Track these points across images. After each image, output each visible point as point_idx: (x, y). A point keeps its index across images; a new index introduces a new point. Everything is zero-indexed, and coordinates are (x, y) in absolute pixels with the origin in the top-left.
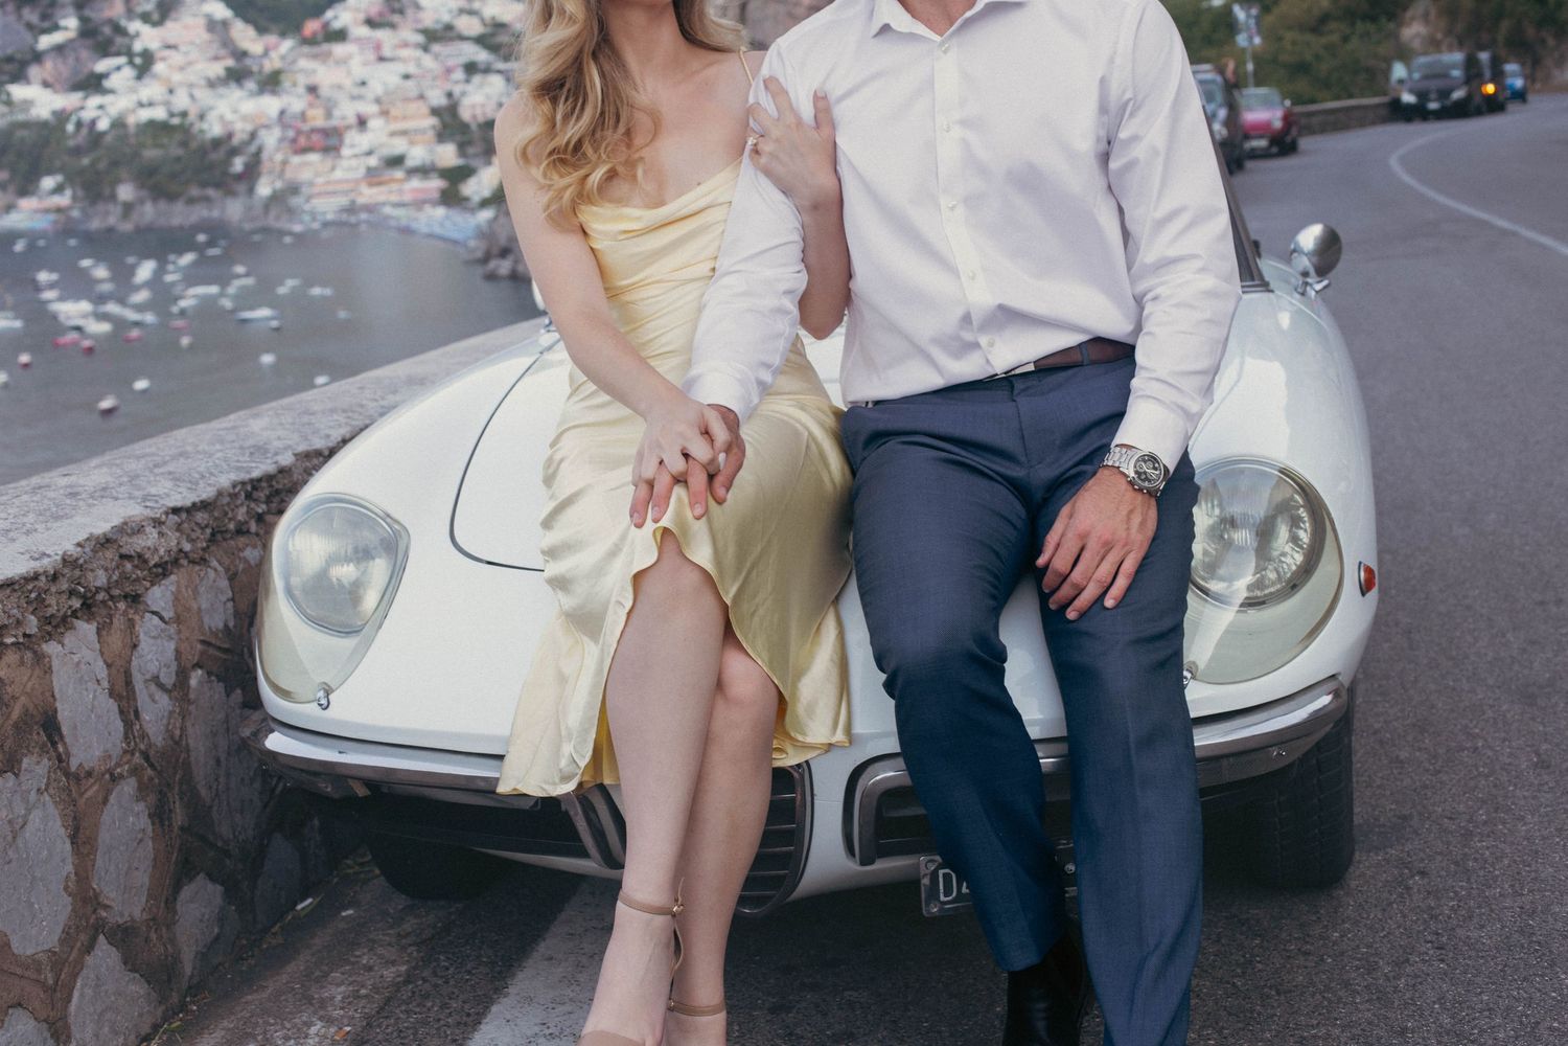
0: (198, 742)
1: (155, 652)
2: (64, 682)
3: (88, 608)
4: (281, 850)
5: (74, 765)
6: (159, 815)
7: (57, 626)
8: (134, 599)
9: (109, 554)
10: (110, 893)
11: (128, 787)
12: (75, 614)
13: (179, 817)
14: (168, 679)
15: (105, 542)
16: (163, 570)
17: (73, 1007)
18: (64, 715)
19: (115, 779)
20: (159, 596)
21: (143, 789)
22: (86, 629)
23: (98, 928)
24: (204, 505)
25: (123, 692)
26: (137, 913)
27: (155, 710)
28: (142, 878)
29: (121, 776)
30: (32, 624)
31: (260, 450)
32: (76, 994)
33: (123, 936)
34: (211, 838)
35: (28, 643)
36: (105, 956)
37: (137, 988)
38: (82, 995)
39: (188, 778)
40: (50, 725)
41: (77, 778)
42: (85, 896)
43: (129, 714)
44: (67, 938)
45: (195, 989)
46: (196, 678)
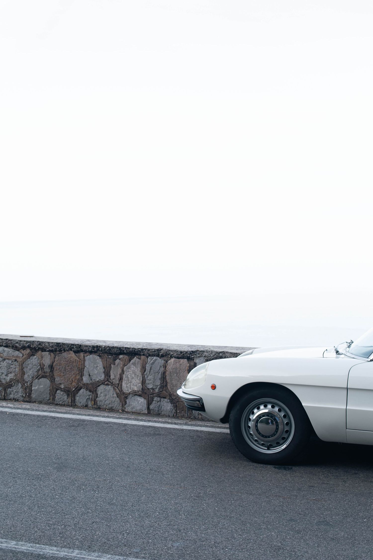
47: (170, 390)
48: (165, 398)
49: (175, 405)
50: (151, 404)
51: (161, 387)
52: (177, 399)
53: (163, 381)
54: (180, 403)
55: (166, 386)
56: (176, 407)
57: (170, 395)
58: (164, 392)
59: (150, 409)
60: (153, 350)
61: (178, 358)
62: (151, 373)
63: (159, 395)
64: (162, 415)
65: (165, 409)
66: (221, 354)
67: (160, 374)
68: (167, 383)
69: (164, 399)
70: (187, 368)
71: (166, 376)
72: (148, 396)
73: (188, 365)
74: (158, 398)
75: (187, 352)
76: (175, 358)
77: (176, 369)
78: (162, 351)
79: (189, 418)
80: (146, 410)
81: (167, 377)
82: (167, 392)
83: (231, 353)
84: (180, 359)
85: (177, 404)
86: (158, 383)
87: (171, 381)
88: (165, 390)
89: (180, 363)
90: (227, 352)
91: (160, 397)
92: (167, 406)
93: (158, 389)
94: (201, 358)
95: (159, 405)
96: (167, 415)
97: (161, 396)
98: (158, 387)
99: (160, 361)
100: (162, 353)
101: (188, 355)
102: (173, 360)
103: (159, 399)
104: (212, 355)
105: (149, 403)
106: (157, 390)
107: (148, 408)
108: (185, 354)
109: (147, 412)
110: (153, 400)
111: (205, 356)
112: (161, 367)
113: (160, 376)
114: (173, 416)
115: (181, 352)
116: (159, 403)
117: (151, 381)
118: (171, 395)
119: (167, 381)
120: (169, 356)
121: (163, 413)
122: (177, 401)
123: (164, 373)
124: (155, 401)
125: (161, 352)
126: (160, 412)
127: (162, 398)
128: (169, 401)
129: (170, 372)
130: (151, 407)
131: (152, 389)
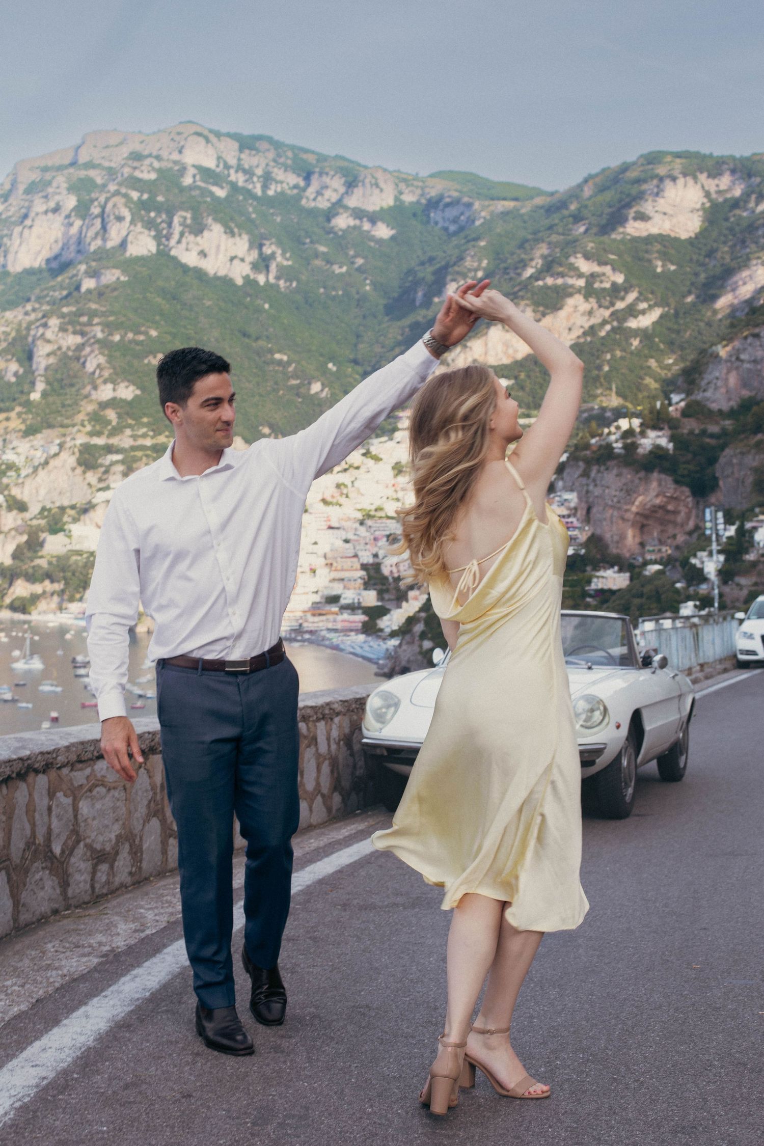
0: (341, 757)
1: (335, 733)
2: (319, 732)
3: (323, 718)
4: (354, 797)
6: (332, 772)
7: (318, 720)
8: (332, 719)
10: (322, 784)
11: (327, 763)
13: (335, 775)
14: (337, 740)
15: (328, 704)
16: (338, 714)
17: (314, 806)
18: (319, 740)
19: (325, 759)
20: (337, 720)
21: (330, 764)
22: (323, 723)
23: (319, 791)
24: (346, 701)
25: (328, 739)
27: (334, 747)
28: (328, 785)
30: (315, 717)
31: (356, 693)
33: (323, 796)
35: (314, 721)
36: (319, 798)
37: (324, 810)
39: (338, 769)
40: (316, 739)
42: (318, 784)
43: (329, 746)
45: (334, 818)
46: (342, 743)
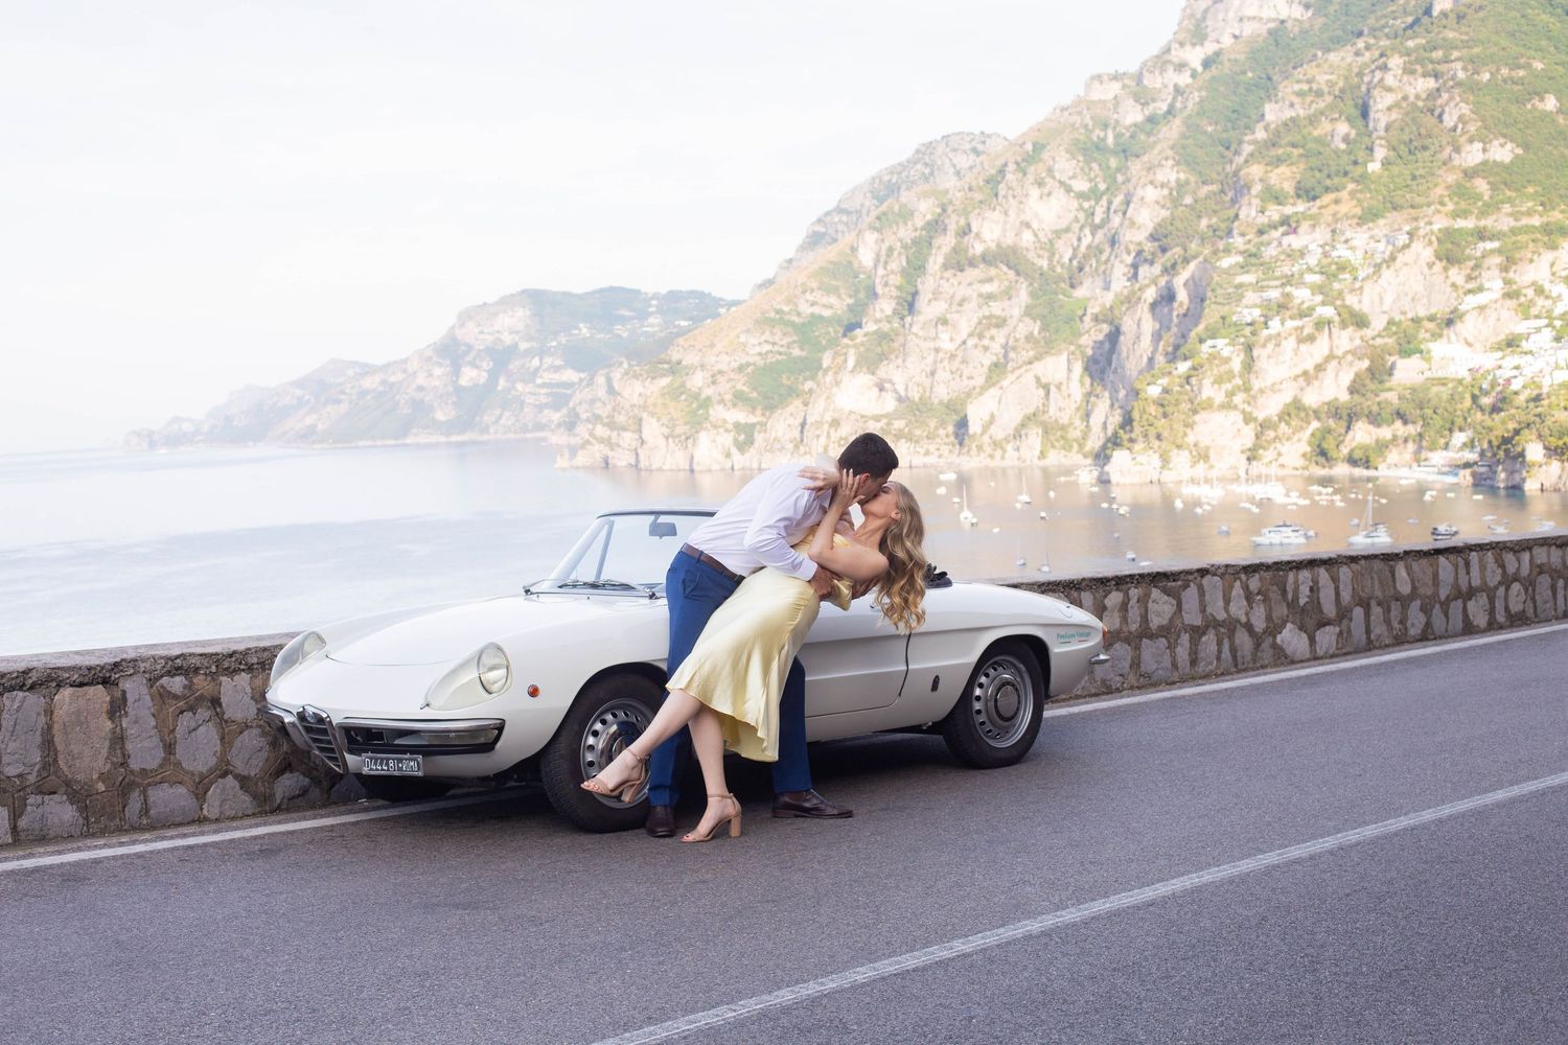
2: (227, 690)
5: (226, 717)
6: (273, 745)
7: (229, 672)
9: (266, 654)
10: (239, 763)
12: (243, 670)
17: (210, 793)
18: (224, 700)
21: (264, 734)
22: (244, 676)
23: (228, 772)
26: (253, 774)
28: (257, 763)
29: (251, 727)
30: (215, 669)
32: (212, 789)
33: (244, 781)
34: (306, 761)
35: (211, 675)
36: (231, 783)
37: (247, 798)
38: (214, 791)
40: (216, 702)
41: (226, 721)
42: (224, 761)
44: (211, 771)
45: (278, 807)
47: (65, 769)
48: (55, 793)
49: (83, 805)
50: (20, 815)
51: (44, 768)
52: (87, 790)
53: (49, 751)
54: (94, 797)
55: (56, 760)
56: (84, 810)
57: (68, 783)
58: (53, 777)
59: (19, 829)
60: (15, 674)
61: (81, 685)
62: (15, 733)
63: (40, 790)
64: (51, 839)
65: (56, 820)
66: (178, 660)
67: (38, 733)
68: (56, 752)
69: (51, 796)
70: (106, 707)
71: (53, 736)
72: (13, 796)
73: (108, 699)
74: (37, 797)
75: (103, 668)
76: (71, 686)
77: (78, 712)
78: (34, 673)
79: (120, 831)
80: (9, 836)
81: (55, 739)
82: (59, 778)
83: (201, 655)
84: (86, 688)
85: (88, 802)
86: (36, 757)
87: (68, 745)
88: (56, 773)
89: (88, 697)
90: (190, 655)
91: (41, 793)
92: (61, 812)
93: (35, 774)
94: (135, 678)
95: (43, 816)
96: (66, 835)
97: (44, 791)
98: (37, 767)
99: (34, 701)
100: (34, 679)
101: (108, 675)
102: (67, 692)
103: (39, 798)
104: (158, 667)
105: (17, 813)
106: (32, 778)
107: (14, 829)
108: (100, 672)
109: (10, 841)
110: (26, 805)
111: (144, 672)
112: (38, 714)
113: (38, 739)
114: (82, 834)
115: (90, 669)
116: (40, 810)
117: (16, 756)
118: (70, 781)
119: (56, 749)
120: (54, 684)
121: (52, 833)
122: (86, 794)
123: (50, 727)
124: (32, 805)
125: (30, 678)
126: (43, 833)
127: (45, 794)
128: (65, 798)
129: (65, 725)
130: (23, 823)
131: (20, 776)
